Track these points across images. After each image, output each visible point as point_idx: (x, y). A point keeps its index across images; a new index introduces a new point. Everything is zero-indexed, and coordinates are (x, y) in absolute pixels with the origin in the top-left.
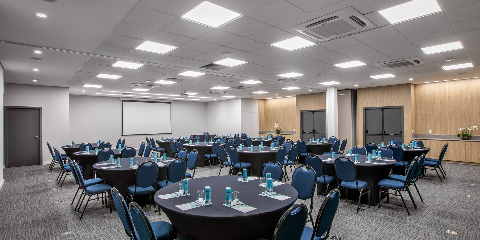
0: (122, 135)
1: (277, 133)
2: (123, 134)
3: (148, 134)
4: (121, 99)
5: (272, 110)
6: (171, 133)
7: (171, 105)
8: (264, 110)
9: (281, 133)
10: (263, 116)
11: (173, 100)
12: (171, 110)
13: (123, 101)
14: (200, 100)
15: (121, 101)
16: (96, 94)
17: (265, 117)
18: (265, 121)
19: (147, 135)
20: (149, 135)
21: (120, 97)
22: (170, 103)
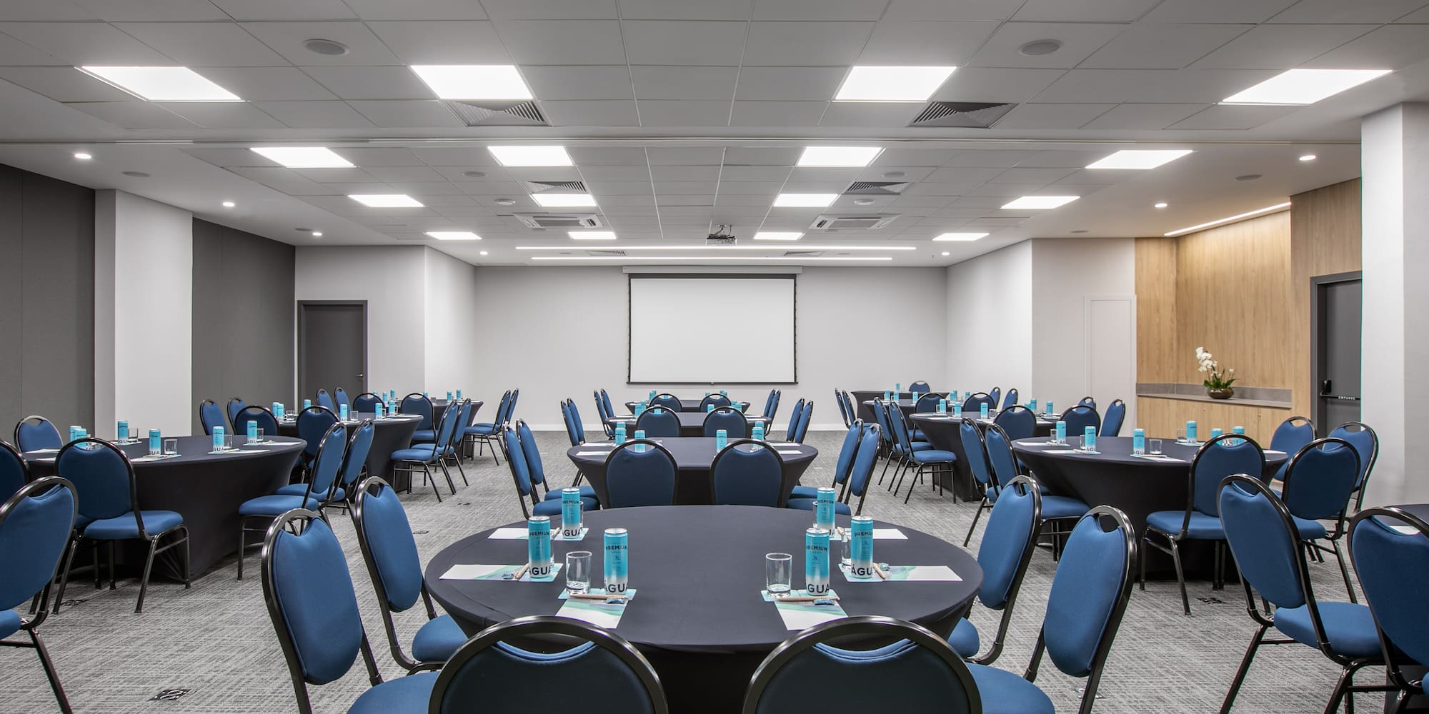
0: (629, 383)
1: (1214, 396)
2: (631, 381)
4: (624, 271)
5: (1207, 287)
6: (796, 383)
7: (795, 285)
8: (1171, 289)
10: (1167, 315)
12: (795, 302)
13: (632, 276)
14: (891, 259)
15: (626, 278)
17: (1178, 321)
18: (1178, 339)
19: (709, 386)
20: (716, 386)
21: (622, 266)
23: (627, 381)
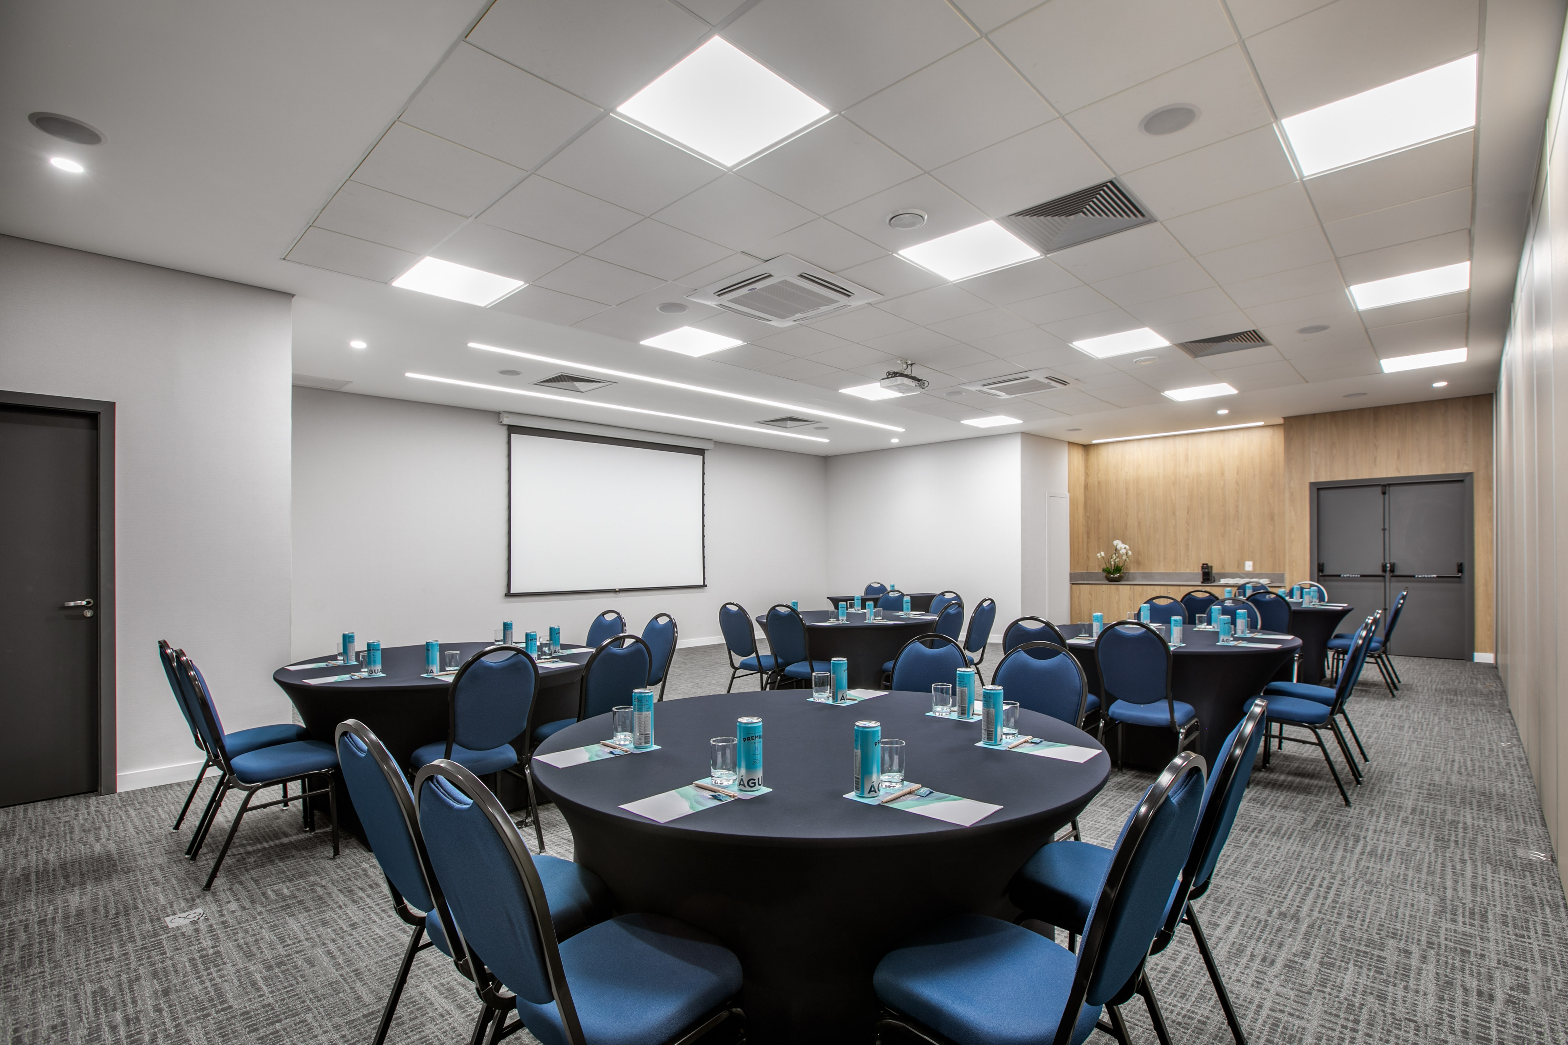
0: (509, 594)
2: (512, 592)
3: (617, 587)
4: (507, 421)
6: (705, 586)
7: (703, 463)
8: (1082, 490)
9: (1126, 581)
10: (1081, 512)
11: (715, 442)
12: (703, 484)
13: (512, 429)
15: (504, 432)
16: (408, 375)
17: (1088, 517)
18: (1088, 533)
19: (612, 594)
20: (621, 594)
21: (499, 413)
22: (701, 452)
23: (504, 591)
